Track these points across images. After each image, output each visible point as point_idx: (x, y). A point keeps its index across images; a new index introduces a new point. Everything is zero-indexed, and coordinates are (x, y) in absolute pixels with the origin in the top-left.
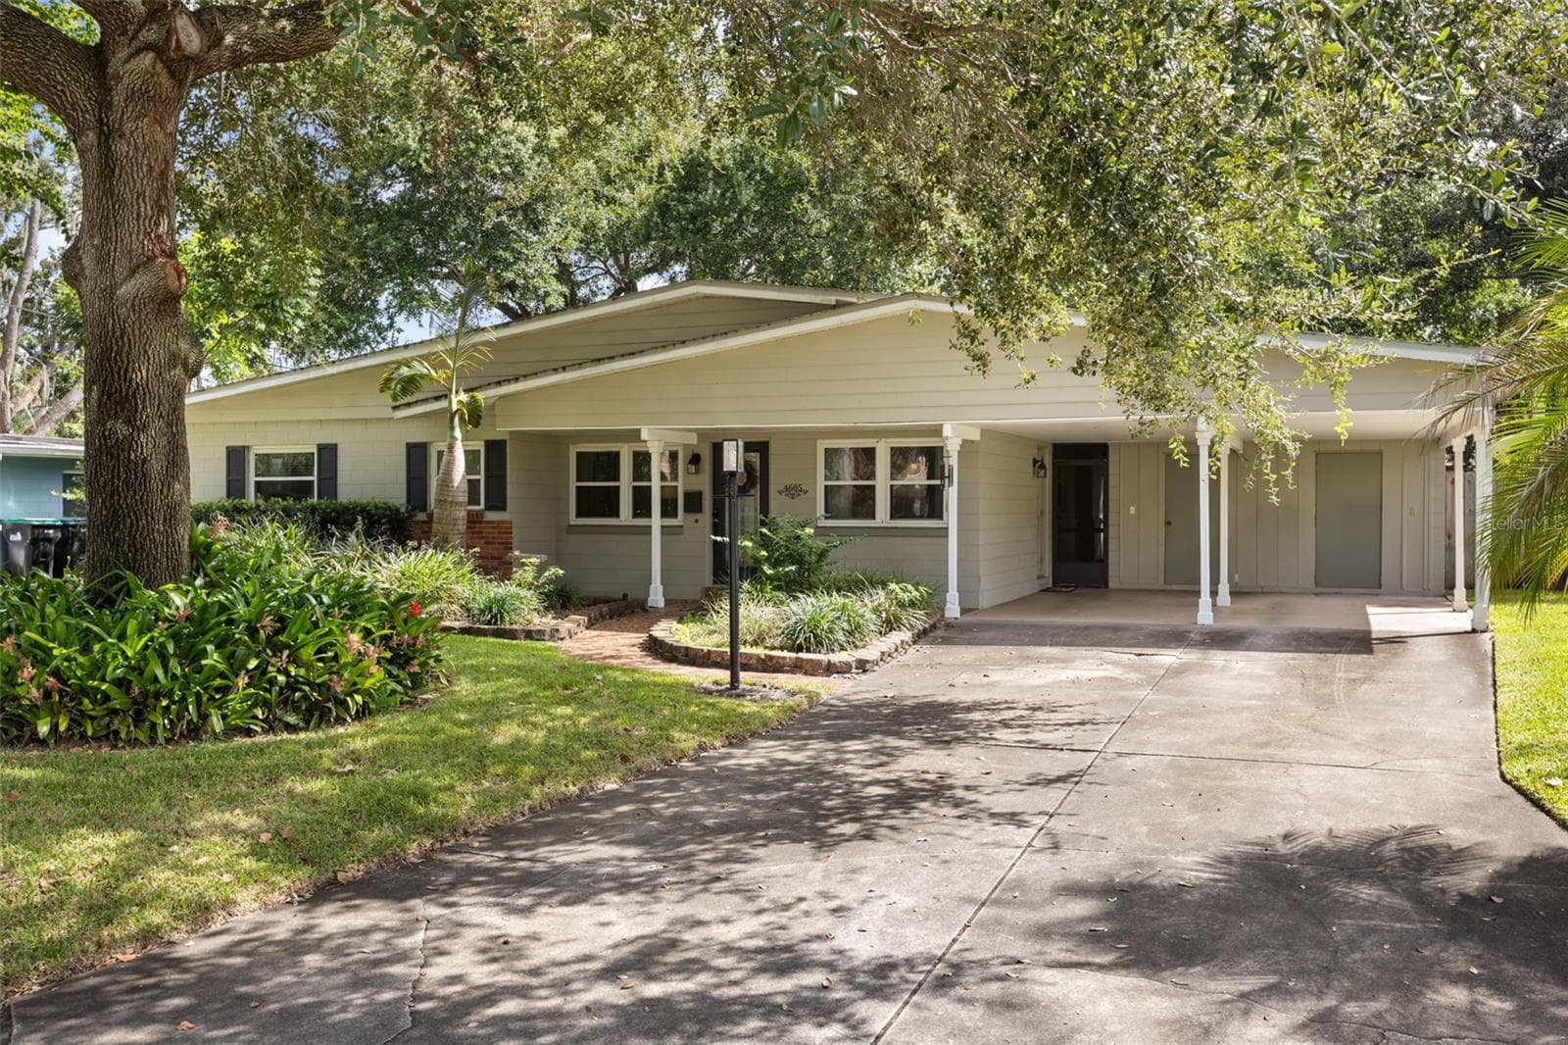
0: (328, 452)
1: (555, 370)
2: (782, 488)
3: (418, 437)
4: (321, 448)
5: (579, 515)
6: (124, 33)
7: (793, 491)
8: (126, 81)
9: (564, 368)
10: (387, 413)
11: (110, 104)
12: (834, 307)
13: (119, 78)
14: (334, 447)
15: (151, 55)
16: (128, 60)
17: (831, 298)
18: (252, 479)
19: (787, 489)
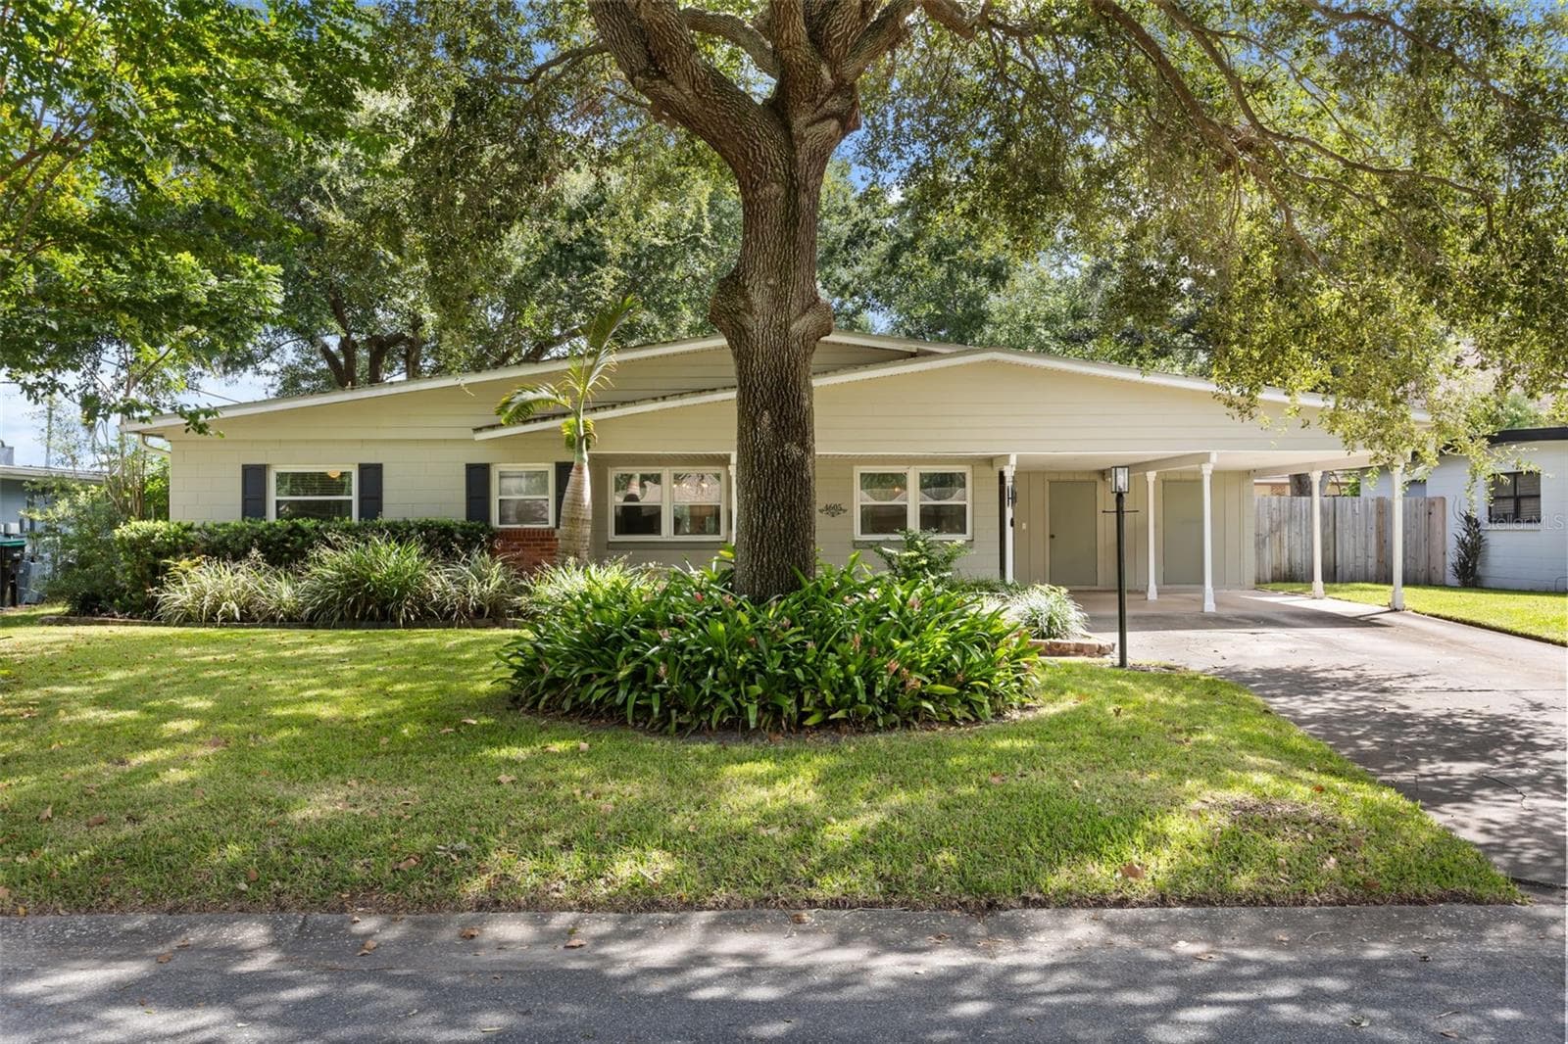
0: (371, 475)
1: (655, 399)
2: (823, 507)
3: (478, 459)
4: (364, 469)
5: (617, 532)
6: (812, 100)
7: (834, 510)
8: (808, 143)
9: (664, 398)
10: (468, 434)
11: (796, 160)
12: (913, 355)
13: (803, 140)
14: (378, 468)
15: (835, 123)
16: (813, 123)
17: (913, 347)
18: (273, 496)
19: (828, 508)
